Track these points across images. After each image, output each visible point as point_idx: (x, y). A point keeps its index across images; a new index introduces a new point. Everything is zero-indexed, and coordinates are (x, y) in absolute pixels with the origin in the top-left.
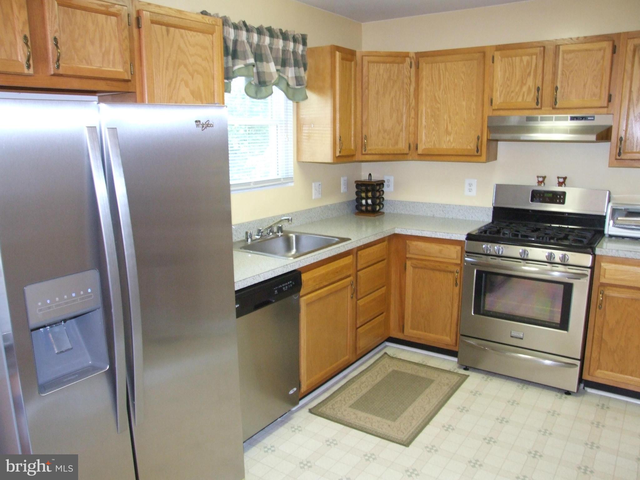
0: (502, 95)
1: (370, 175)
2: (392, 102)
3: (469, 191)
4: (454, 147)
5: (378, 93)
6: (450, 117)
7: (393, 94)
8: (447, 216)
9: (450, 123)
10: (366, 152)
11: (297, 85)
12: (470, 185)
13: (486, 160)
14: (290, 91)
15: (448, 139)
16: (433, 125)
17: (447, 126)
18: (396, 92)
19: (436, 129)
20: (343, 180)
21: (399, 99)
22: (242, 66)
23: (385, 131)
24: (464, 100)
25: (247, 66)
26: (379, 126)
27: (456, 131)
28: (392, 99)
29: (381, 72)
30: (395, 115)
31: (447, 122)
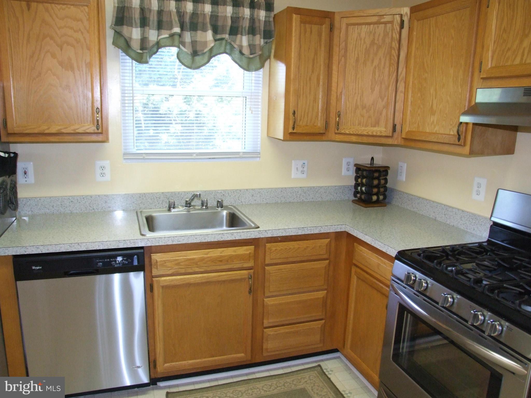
0: (495, 57)
1: (372, 159)
2: (374, 73)
3: (476, 193)
4: (436, 131)
5: (357, 60)
6: (436, 90)
7: (376, 62)
8: (448, 222)
9: (436, 98)
10: (339, 132)
11: (251, 54)
12: (479, 186)
13: (470, 154)
14: (245, 61)
15: (432, 120)
16: (419, 101)
17: (432, 103)
18: (380, 59)
19: (422, 107)
20: (344, 162)
21: (384, 68)
22: (167, 36)
23: (364, 107)
24: (452, 66)
25: (172, 36)
26: (357, 100)
27: (441, 109)
28: (375, 67)
29: (363, 35)
30: (377, 88)
31: (433, 98)
